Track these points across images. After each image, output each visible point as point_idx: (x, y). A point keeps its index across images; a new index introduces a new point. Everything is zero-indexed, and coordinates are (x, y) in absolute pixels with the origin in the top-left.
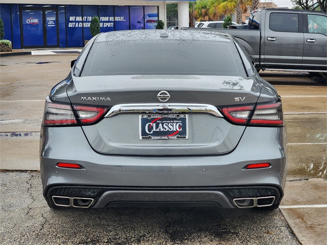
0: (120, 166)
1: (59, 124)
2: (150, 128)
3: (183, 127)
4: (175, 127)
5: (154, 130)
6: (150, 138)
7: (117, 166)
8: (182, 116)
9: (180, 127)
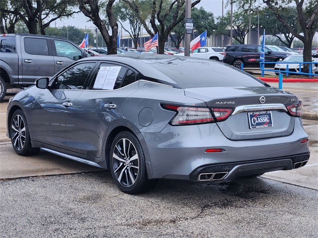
0: (247, 147)
1: (200, 122)
2: (254, 121)
3: (270, 119)
4: (266, 119)
5: (256, 122)
6: (255, 127)
7: (245, 147)
8: (268, 112)
9: (268, 119)
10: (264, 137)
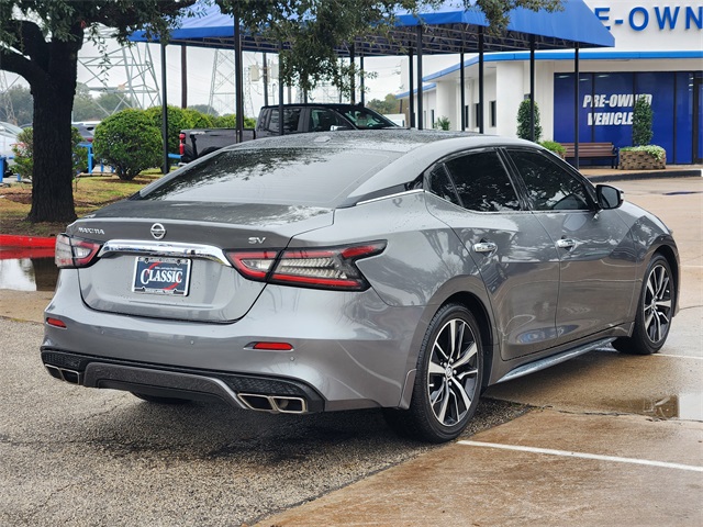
0: (99, 327)
2: (146, 277)
3: (183, 277)
4: (174, 277)
5: (150, 279)
6: (144, 290)
7: (96, 327)
8: (183, 261)
9: (180, 277)
10: (158, 315)
